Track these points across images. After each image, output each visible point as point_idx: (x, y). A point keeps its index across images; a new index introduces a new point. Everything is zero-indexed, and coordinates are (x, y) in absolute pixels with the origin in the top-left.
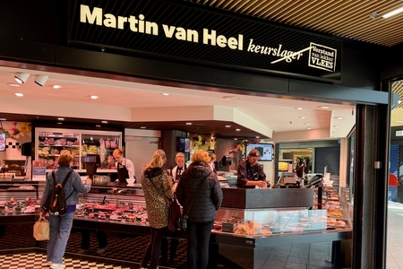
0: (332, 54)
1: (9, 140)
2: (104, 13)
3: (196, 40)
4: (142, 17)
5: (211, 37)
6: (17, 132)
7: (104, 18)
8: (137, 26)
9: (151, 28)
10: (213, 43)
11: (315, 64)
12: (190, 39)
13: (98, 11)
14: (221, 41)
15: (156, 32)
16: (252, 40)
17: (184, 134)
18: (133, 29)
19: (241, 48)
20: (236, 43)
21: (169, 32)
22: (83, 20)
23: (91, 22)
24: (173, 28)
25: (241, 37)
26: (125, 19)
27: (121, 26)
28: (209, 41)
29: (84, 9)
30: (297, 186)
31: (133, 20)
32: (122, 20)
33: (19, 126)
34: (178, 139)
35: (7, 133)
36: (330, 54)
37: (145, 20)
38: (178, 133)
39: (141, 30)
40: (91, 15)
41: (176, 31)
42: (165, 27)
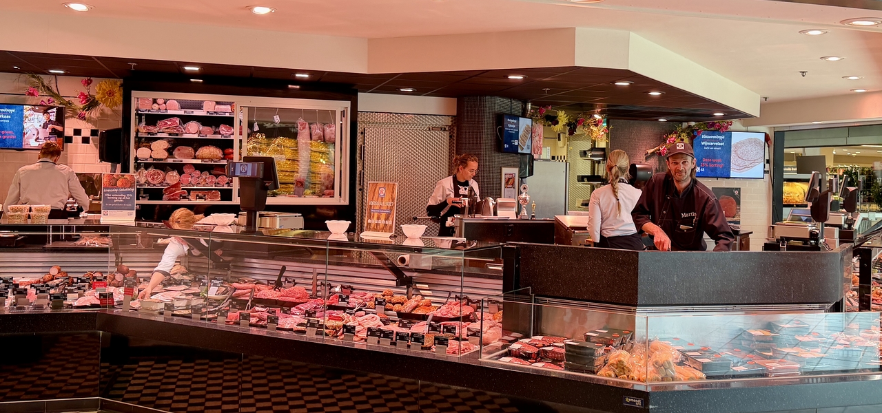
1: (74, 123)
6: (91, 103)
17: (517, 105)
30: (811, 244)
33: (98, 88)
34: (500, 119)
38: (501, 104)
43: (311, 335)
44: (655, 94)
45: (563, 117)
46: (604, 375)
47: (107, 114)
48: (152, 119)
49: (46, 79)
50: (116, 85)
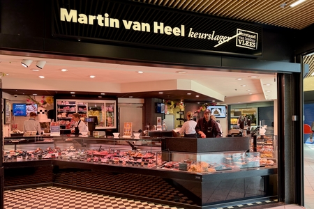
0: (254, 37)
2: (78, 14)
3: (148, 30)
4: (107, 15)
6: (45, 103)
7: (78, 17)
8: (103, 22)
9: (114, 23)
10: (162, 32)
11: (241, 45)
12: (143, 30)
13: (74, 13)
14: (168, 30)
15: (117, 26)
16: (191, 29)
17: (160, 100)
18: (100, 24)
19: (183, 35)
20: (179, 31)
21: (127, 25)
22: (62, 19)
23: (69, 20)
24: (130, 22)
25: (183, 27)
27: (91, 23)
28: (159, 30)
29: (63, 12)
30: (240, 135)
31: (100, 18)
32: (92, 18)
33: (46, 99)
34: (156, 104)
35: (38, 104)
37: (109, 17)
38: (156, 100)
39: (107, 25)
40: (68, 15)
41: (133, 25)
42: (125, 22)
43: (110, 164)
44: (197, 96)
45: (172, 103)
46: (190, 171)
47: (50, 106)
48: (62, 107)
49: (32, 97)
50: (51, 98)
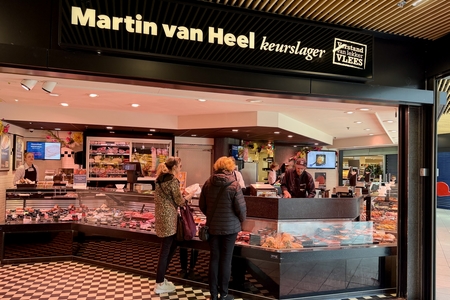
0: (361, 51)
1: (65, 149)
2: (97, 14)
3: (200, 39)
4: (139, 17)
5: (217, 35)
6: (71, 142)
7: (97, 19)
8: (134, 26)
9: (150, 28)
10: (220, 42)
11: (341, 62)
12: (193, 38)
13: (91, 13)
14: (230, 40)
15: (155, 32)
16: (265, 38)
17: (237, 141)
18: (129, 29)
19: (252, 46)
20: (246, 41)
21: (169, 31)
22: (74, 22)
23: (83, 23)
24: (174, 28)
25: (252, 35)
26: (121, 20)
27: (116, 27)
28: (216, 39)
29: (76, 12)
30: (349, 195)
31: (129, 21)
32: (117, 21)
33: (74, 135)
34: (230, 146)
35: (62, 142)
36: (358, 50)
37: (142, 20)
38: (230, 140)
39: (139, 30)
40: (83, 17)
41: (177, 31)
42: (165, 27)
43: (152, 231)
44: (290, 136)
45: (256, 145)
46: (264, 246)
47: (77, 146)
48: (95, 148)
49: (54, 132)
50: (81, 134)
